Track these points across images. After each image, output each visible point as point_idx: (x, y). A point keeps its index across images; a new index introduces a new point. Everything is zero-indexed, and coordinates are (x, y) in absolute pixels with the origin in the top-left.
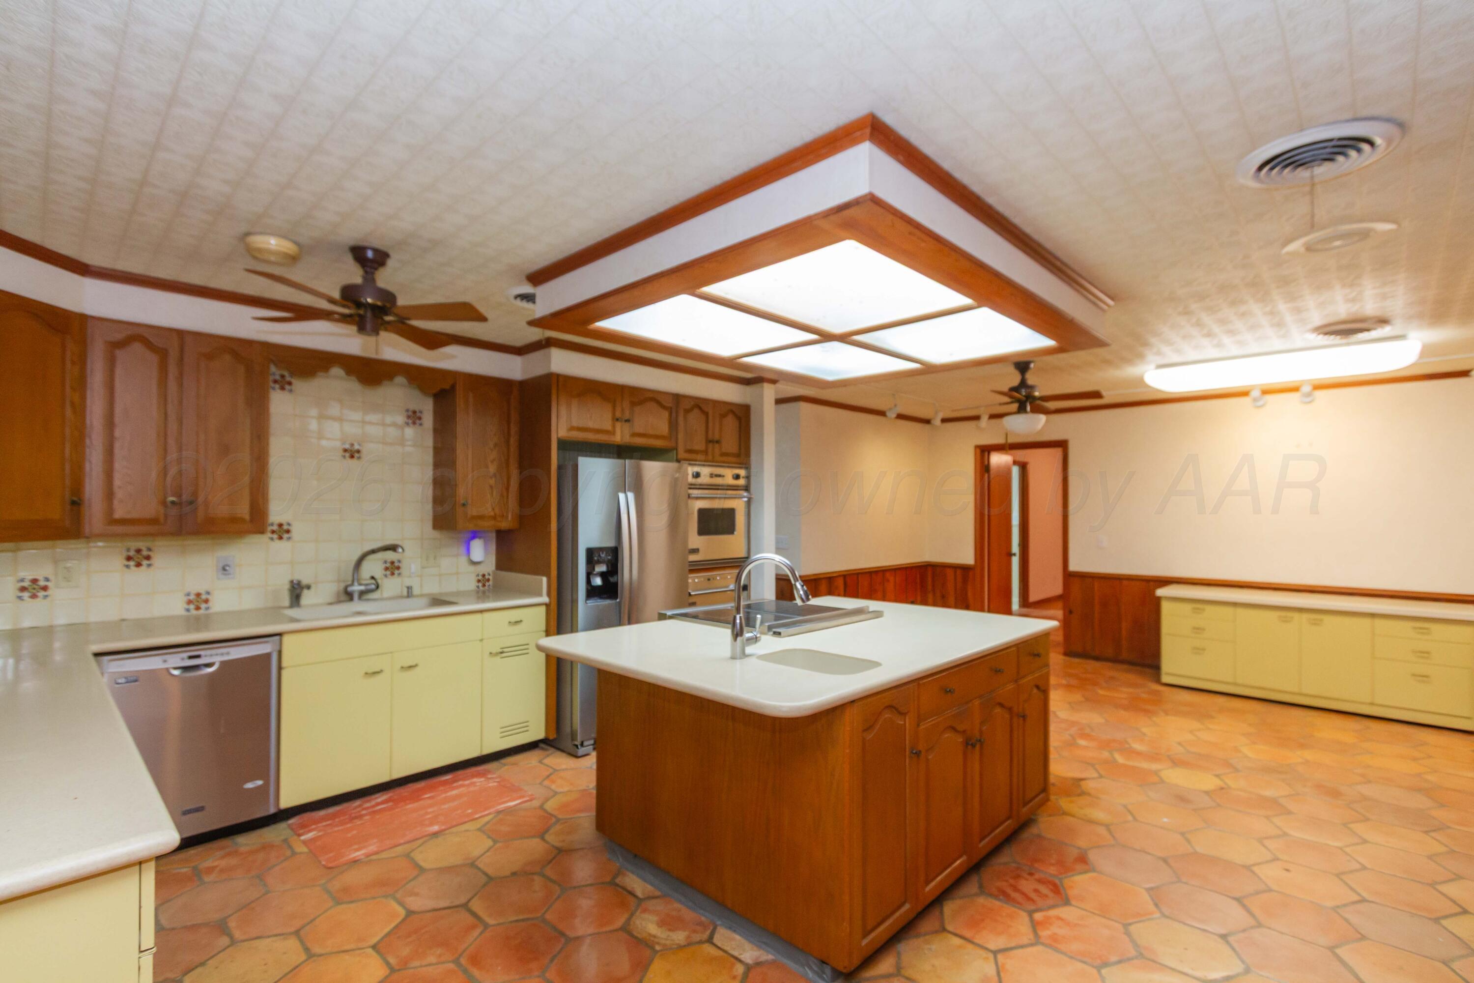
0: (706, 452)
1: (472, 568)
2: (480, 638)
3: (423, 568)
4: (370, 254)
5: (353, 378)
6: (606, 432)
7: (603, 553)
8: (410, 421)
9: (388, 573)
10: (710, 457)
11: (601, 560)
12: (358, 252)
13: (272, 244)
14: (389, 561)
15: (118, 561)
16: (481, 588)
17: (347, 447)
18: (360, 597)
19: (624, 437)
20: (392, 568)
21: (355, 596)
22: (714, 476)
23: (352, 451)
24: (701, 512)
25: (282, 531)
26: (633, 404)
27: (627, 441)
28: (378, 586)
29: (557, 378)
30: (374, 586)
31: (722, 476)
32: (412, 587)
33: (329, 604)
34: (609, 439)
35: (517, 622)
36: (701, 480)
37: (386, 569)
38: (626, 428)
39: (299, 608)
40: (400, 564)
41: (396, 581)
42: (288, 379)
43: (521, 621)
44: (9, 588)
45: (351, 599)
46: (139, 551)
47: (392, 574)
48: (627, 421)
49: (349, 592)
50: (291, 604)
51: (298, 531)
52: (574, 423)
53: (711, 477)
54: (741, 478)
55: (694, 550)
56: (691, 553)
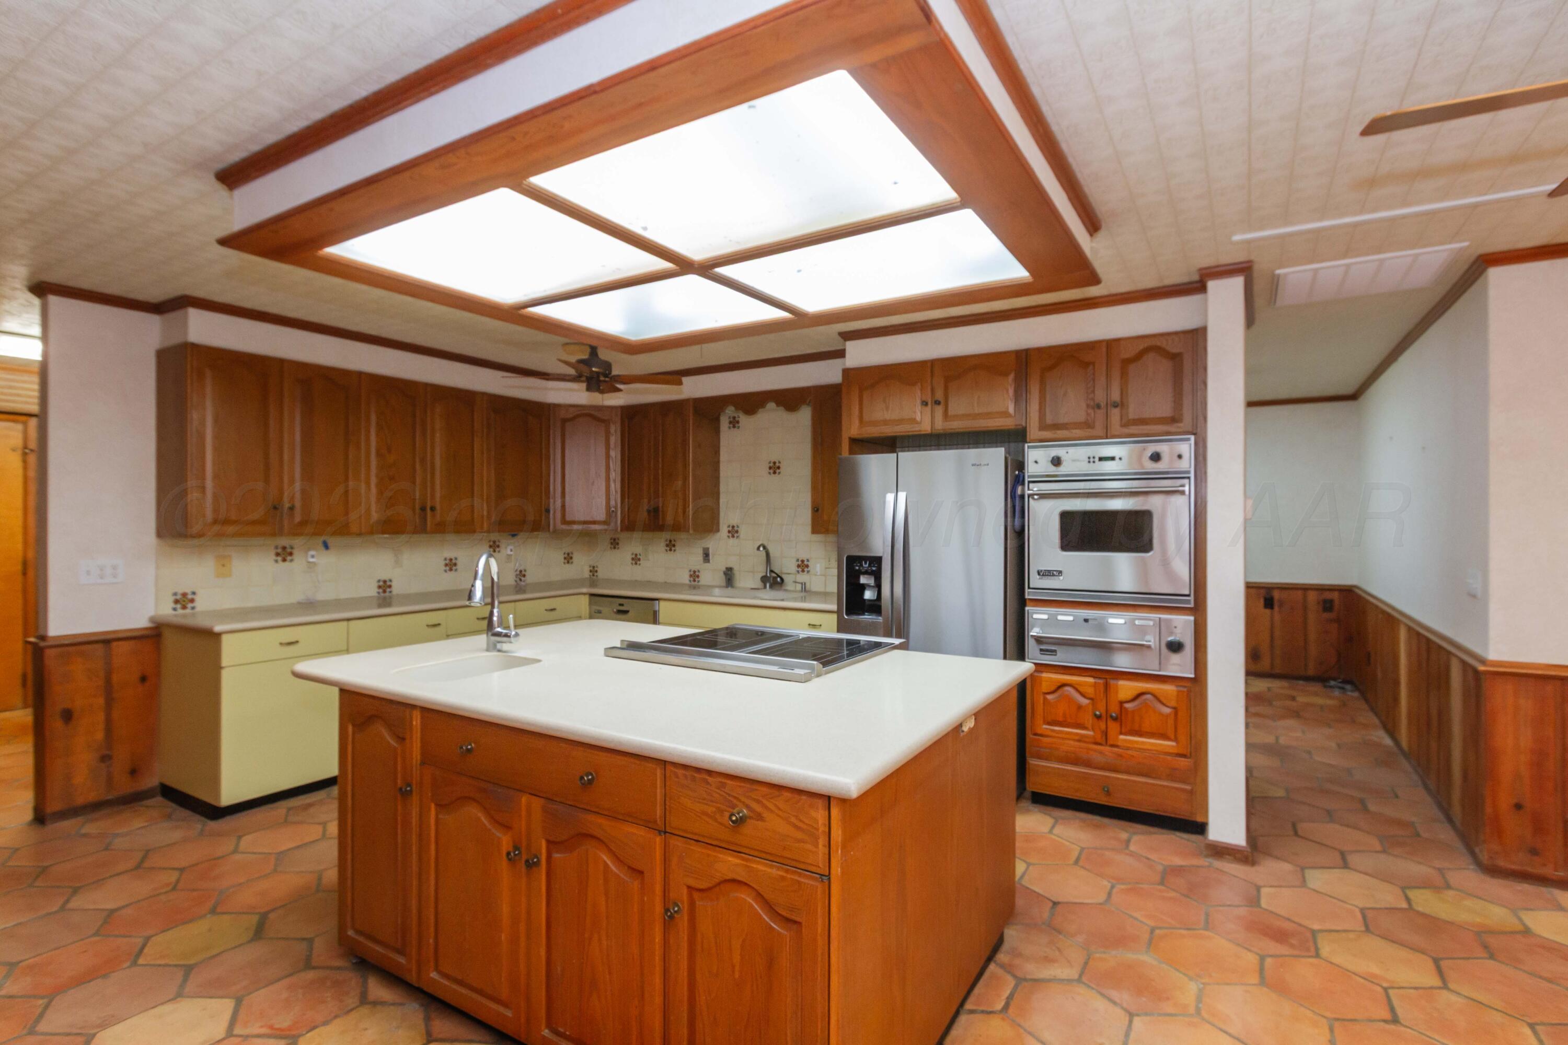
0: (1087, 425)
3: (826, 568)
6: (910, 421)
7: (866, 563)
9: (799, 569)
10: (1098, 432)
11: (865, 570)
14: (801, 559)
15: (663, 548)
17: (772, 465)
18: (771, 587)
19: (934, 424)
20: (803, 566)
21: (768, 585)
22: (1097, 459)
23: (775, 468)
24: (1065, 517)
25: (733, 532)
26: (948, 380)
27: (940, 428)
28: (782, 579)
29: (846, 372)
30: (779, 579)
31: (1117, 458)
32: (805, 584)
33: (752, 589)
34: (912, 430)
35: (815, 625)
36: (1063, 469)
37: (799, 566)
38: (939, 410)
39: (729, 588)
40: (809, 563)
41: (802, 578)
42: (737, 419)
43: (821, 625)
44: (629, 557)
45: (765, 587)
46: (670, 541)
47: (803, 571)
48: (938, 403)
49: (764, 579)
50: (726, 585)
51: (743, 531)
52: (866, 418)
53: (1089, 462)
54: (1165, 458)
55: (1052, 574)
56: (1043, 575)
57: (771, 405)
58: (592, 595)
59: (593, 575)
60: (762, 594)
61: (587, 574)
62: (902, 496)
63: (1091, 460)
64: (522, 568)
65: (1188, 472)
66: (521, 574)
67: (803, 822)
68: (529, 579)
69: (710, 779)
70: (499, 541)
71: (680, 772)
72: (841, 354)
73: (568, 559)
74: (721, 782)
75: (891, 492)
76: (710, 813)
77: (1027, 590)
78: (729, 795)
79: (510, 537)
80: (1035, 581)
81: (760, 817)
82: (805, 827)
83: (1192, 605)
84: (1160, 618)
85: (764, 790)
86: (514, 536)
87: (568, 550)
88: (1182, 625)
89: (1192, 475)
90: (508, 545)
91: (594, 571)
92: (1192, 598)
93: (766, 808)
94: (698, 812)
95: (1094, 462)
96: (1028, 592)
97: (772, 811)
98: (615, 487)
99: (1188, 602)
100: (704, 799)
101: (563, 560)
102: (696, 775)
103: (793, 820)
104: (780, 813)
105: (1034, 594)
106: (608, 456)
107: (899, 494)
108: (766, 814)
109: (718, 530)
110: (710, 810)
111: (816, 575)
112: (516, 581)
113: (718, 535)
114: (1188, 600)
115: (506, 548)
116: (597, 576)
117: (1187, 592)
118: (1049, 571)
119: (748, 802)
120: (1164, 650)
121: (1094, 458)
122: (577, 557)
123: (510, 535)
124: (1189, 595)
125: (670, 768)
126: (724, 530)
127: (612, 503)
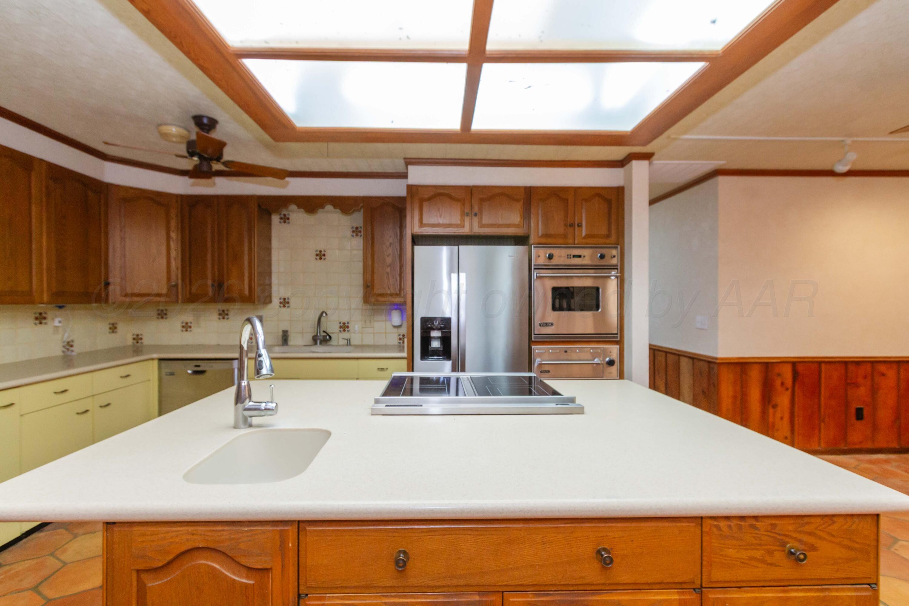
0: (565, 236)
1: (395, 330)
2: (357, 377)
3: (363, 328)
4: (205, 121)
5: (302, 210)
6: (456, 226)
7: (436, 322)
8: (354, 234)
9: (342, 330)
10: (570, 241)
11: (434, 327)
12: (198, 120)
13: (173, 131)
14: (342, 322)
15: (215, 316)
16: (402, 344)
17: (318, 253)
18: (321, 343)
19: (473, 228)
20: (344, 327)
21: (318, 342)
22: (572, 256)
23: (321, 255)
24: (555, 290)
25: (285, 303)
26: (482, 200)
27: (477, 231)
28: (330, 337)
29: (411, 188)
30: (328, 337)
31: (582, 256)
32: (350, 339)
33: (305, 346)
34: (457, 231)
35: (383, 369)
36: (554, 261)
37: (341, 327)
38: (476, 220)
39: (285, 346)
40: (349, 325)
41: (346, 335)
42: (287, 216)
43: (387, 369)
44: (179, 326)
45: (316, 344)
46: (223, 311)
47: (344, 330)
48: (476, 215)
49: (315, 339)
50: (283, 343)
51: (292, 302)
52: (425, 221)
53: (568, 258)
54: (607, 257)
55: (547, 324)
56: (543, 326)
57: (329, 207)
58: (161, 360)
59: (137, 342)
60: (314, 348)
61: (130, 342)
62: (463, 275)
63: (569, 256)
64: (69, 339)
65: (617, 266)
66: (69, 345)
67: (857, 542)
68: (77, 349)
69: (758, 524)
70: (46, 313)
71: (723, 524)
72: (404, 176)
73: (113, 328)
74: (771, 524)
75: (454, 273)
76: (758, 557)
77: (533, 336)
78: (779, 534)
79: (57, 308)
80: (537, 329)
81: (813, 548)
82: (857, 546)
83: (619, 339)
84: (603, 348)
85: (818, 520)
86: (61, 307)
87: (112, 321)
88: (614, 350)
89: (619, 267)
90: (56, 317)
91: (137, 338)
92: (619, 335)
93: (820, 538)
94: (745, 559)
95: (570, 258)
96: (534, 337)
97: (825, 539)
98: (175, 265)
99: (617, 337)
100: (752, 545)
101: (108, 330)
102: (741, 523)
103: (846, 542)
104: (834, 539)
105: (538, 338)
106: (168, 238)
107: (461, 274)
108: (818, 543)
109: (271, 302)
110: (758, 554)
111: (355, 333)
112: (64, 352)
113: (270, 306)
114: (616, 336)
115: (53, 319)
116: (142, 343)
117: (616, 332)
118: (546, 323)
119: (799, 536)
120: (605, 365)
121: (570, 255)
122: (121, 328)
123: (57, 306)
124: (617, 334)
125: (707, 524)
126: (276, 301)
127: (173, 277)
